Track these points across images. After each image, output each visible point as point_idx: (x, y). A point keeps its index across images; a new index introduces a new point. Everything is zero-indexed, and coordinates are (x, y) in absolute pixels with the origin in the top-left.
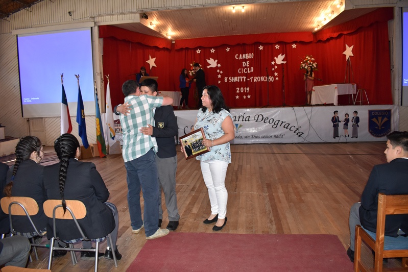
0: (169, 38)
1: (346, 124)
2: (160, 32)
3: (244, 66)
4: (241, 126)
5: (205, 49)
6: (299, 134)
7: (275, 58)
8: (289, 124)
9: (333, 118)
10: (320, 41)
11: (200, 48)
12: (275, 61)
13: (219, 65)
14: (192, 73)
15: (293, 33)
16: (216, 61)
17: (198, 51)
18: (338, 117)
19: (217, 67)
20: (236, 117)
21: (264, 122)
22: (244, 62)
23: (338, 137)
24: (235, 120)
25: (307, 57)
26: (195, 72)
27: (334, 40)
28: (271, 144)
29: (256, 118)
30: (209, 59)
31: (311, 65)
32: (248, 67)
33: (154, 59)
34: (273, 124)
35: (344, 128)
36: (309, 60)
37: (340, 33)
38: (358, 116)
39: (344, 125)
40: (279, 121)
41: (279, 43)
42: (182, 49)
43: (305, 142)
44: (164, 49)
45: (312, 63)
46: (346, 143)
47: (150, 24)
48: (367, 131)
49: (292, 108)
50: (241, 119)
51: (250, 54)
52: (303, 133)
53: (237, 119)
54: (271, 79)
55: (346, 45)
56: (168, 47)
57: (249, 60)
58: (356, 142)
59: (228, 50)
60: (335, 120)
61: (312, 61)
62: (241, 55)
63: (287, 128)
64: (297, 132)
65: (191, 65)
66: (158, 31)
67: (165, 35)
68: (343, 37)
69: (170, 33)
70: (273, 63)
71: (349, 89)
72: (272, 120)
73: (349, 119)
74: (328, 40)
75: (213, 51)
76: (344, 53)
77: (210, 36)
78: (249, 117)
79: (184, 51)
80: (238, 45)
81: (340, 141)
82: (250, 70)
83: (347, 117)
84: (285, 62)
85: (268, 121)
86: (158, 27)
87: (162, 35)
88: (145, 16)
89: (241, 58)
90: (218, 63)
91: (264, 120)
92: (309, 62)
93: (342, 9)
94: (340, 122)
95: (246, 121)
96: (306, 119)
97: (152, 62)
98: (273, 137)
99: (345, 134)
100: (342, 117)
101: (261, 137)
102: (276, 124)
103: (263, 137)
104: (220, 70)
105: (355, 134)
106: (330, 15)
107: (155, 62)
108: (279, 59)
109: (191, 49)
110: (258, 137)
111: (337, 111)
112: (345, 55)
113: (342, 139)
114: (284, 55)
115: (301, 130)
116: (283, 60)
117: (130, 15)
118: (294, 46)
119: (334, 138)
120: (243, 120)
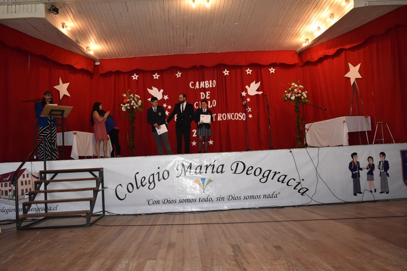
0: (91, 53)
1: (370, 173)
2: (77, 41)
3: (202, 98)
4: (210, 181)
5: (146, 74)
6: (300, 191)
7: (247, 87)
8: (286, 176)
9: (351, 164)
10: (308, 63)
11: (137, 71)
12: (246, 91)
13: (166, 97)
14: (126, 107)
15: (270, 51)
16: (162, 91)
17: (135, 77)
18: (358, 163)
19: (163, 99)
20: (201, 167)
21: (247, 174)
22: (202, 93)
23: (362, 193)
24: (200, 172)
25: (293, 84)
26: (130, 106)
27: (330, 60)
28: (260, 208)
29: (234, 168)
30: (152, 89)
31: (299, 95)
32: (209, 100)
33: (67, 84)
34: (261, 176)
35: (368, 180)
36: (296, 88)
37: (338, 48)
38: (386, 159)
39: (368, 174)
40: (270, 171)
41: (250, 66)
42: (110, 73)
43: (313, 203)
44: (83, 71)
45: (300, 91)
46: (375, 201)
47: (61, 25)
48: (401, 181)
49: (289, 150)
50: (210, 169)
51: (211, 81)
52: (307, 190)
53: (203, 170)
54: (241, 116)
55: (350, 64)
56: (90, 69)
57: (209, 89)
58: (388, 200)
59: (179, 75)
60: (354, 167)
61: (300, 89)
62: (197, 83)
63: (282, 182)
64: (299, 187)
65: (125, 95)
66: (74, 39)
67: (85, 49)
68: (343, 54)
69: (93, 47)
70: (244, 94)
71: (363, 124)
72: (259, 170)
73: (374, 164)
74: (321, 60)
75: (156, 76)
76: (347, 75)
77: (152, 55)
78: (223, 165)
79: (113, 77)
80: (194, 68)
81: (364, 200)
82: (211, 104)
83: (371, 162)
84: (260, 93)
85: (253, 171)
86: (73, 32)
87: (80, 48)
88: (54, 10)
89: (197, 86)
90: (164, 94)
91: (247, 170)
92: (296, 91)
93: (349, 7)
94: (361, 169)
95: (217, 172)
96: (311, 167)
97: (63, 89)
98: (262, 197)
99: (370, 188)
100: (363, 163)
101: (242, 198)
102: (265, 176)
103: (245, 198)
104: (167, 105)
105: (385, 189)
106: (328, 20)
107: (68, 89)
108: (253, 89)
109: (124, 73)
110: (239, 198)
111: (355, 154)
112: (349, 79)
113: (367, 196)
114: (259, 84)
115: (304, 185)
116: (257, 90)
117: (30, 5)
118: (272, 70)
119: (355, 195)
120: (212, 172)
